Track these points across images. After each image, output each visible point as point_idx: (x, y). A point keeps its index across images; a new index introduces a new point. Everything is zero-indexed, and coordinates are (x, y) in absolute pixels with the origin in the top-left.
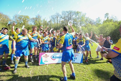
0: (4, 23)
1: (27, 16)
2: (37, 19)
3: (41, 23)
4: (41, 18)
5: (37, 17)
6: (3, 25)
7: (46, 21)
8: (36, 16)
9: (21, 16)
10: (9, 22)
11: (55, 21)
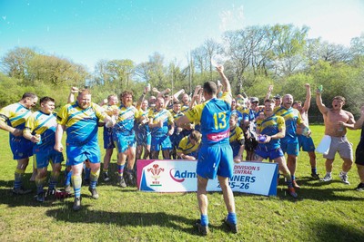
1: (127, 61)
2: (153, 64)
4: (164, 60)
5: (153, 60)
7: (178, 69)
9: (113, 63)
10: (87, 81)
11: (204, 63)
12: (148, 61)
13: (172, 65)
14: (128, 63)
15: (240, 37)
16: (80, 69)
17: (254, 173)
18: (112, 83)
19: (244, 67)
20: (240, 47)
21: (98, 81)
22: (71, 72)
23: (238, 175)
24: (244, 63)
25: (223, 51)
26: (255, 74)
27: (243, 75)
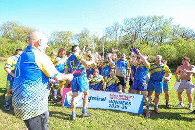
1: (69, 32)
2: (83, 35)
4: (90, 33)
5: (84, 33)
7: (97, 38)
8: (82, 30)
9: (61, 33)
11: (112, 36)
12: (81, 33)
13: (94, 36)
14: (69, 33)
15: (134, 22)
17: (131, 100)
19: (135, 39)
20: (133, 27)
21: (52, 43)
23: (121, 101)
24: (135, 36)
25: (123, 29)
26: (141, 43)
27: (134, 43)
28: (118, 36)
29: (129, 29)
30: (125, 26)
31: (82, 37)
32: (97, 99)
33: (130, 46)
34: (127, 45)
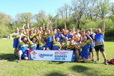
0: (7, 23)
1: (29, 13)
2: (40, 15)
3: (46, 19)
5: (41, 13)
6: (6, 25)
7: (52, 16)
9: (23, 14)
10: (12, 22)
11: (63, 14)
13: (49, 15)
15: (79, 3)
16: (9, 17)
18: (22, 23)
19: (81, 16)
20: (79, 7)
21: (16, 22)
22: (5, 18)
23: (61, 55)
24: (81, 13)
25: (71, 9)
26: (86, 19)
27: (81, 19)
28: (68, 14)
29: (76, 8)
30: (72, 6)
31: (40, 17)
32: (48, 55)
33: (78, 21)
34: (75, 21)
